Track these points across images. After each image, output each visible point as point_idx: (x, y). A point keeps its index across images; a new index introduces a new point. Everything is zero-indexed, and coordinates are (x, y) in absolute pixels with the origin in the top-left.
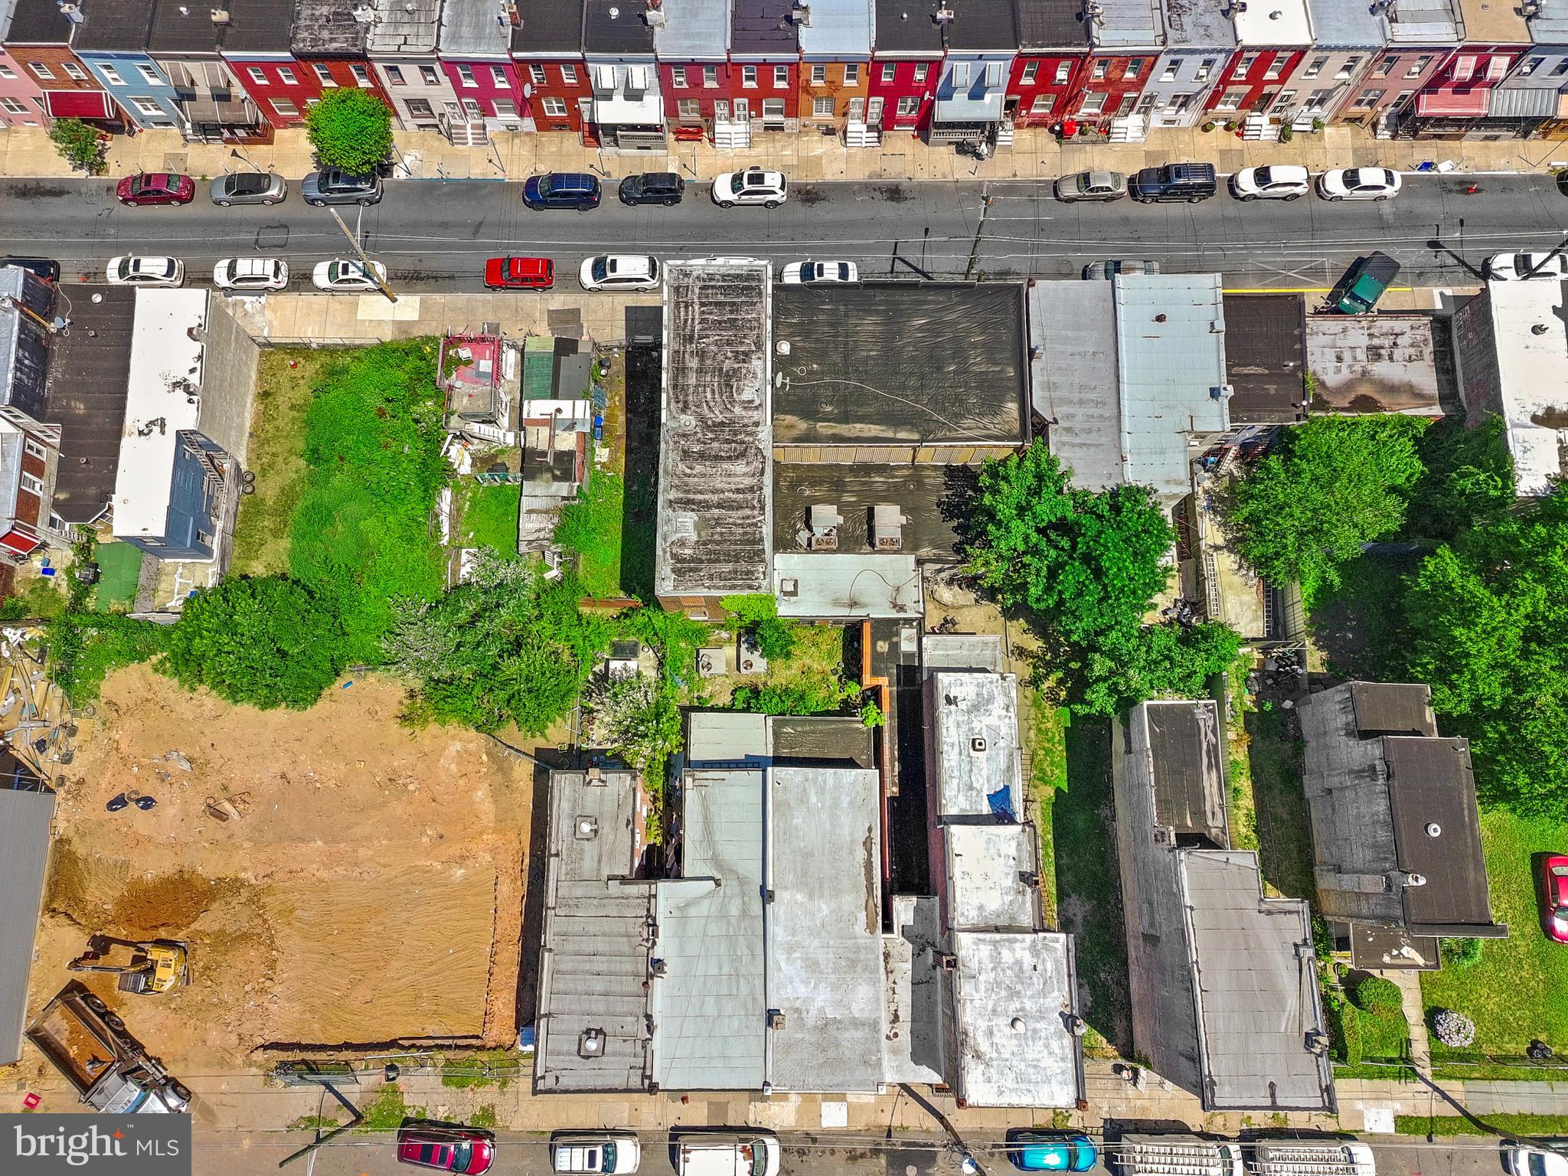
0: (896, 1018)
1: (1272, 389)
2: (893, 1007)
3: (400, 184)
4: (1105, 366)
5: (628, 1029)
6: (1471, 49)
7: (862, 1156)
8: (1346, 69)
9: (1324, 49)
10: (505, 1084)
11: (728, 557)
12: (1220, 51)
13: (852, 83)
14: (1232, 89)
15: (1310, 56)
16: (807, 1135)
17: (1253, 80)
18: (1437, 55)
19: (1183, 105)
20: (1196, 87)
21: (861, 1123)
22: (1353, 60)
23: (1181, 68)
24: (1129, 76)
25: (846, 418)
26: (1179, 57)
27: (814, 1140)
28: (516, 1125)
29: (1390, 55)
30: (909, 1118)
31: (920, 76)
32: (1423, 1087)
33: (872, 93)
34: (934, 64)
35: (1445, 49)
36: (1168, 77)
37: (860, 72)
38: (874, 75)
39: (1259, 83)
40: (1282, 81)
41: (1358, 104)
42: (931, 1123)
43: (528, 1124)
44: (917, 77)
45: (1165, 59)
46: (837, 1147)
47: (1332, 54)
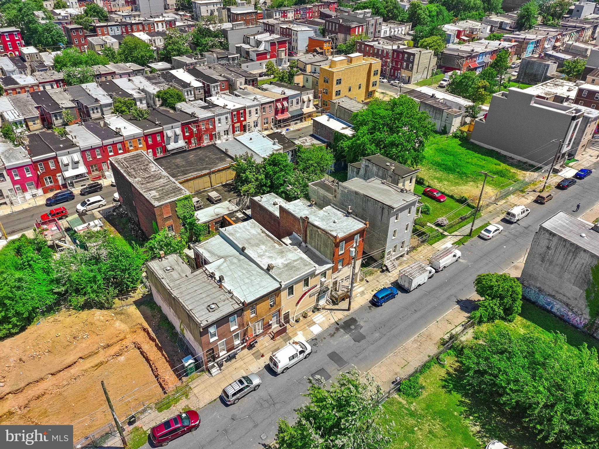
4: (246, 149)
5: (224, 298)
6: (278, 101)
7: (334, 333)
8: (257, 113)
9: (249, 107)
10: (187, 396)
11: (171, 193)
12: (227, 113)
13: (141, 146)
14: (236, 125)
15: (247, 110)
16: (313, 340)
17: (239, 121)
18: (272, 104)
19: (227, 134)
20: (228, 126)
21: (326, 326)
22: (256, 110)
23: (222, 121)
24: (211, 127)
25: (186, 174)
26: (219, 117)
27: (316, 339)
28: (202, 405)
29: (263, 106)
30: (339, 316)
31: (159, 138)
32: (450, 237)
33: (148, 149)
34: (161, 133)
35: (273, 102)
36: (220, 125)
37: (142, 141)
38: (146, 141)
39: (241, 122)
40: (245, 120)
41: (265, 124)
42: (346, 313)
43: (207, 401)
44: (158, 139)
45: (216, 119)
46: (325, 336)
47: (251, 109)
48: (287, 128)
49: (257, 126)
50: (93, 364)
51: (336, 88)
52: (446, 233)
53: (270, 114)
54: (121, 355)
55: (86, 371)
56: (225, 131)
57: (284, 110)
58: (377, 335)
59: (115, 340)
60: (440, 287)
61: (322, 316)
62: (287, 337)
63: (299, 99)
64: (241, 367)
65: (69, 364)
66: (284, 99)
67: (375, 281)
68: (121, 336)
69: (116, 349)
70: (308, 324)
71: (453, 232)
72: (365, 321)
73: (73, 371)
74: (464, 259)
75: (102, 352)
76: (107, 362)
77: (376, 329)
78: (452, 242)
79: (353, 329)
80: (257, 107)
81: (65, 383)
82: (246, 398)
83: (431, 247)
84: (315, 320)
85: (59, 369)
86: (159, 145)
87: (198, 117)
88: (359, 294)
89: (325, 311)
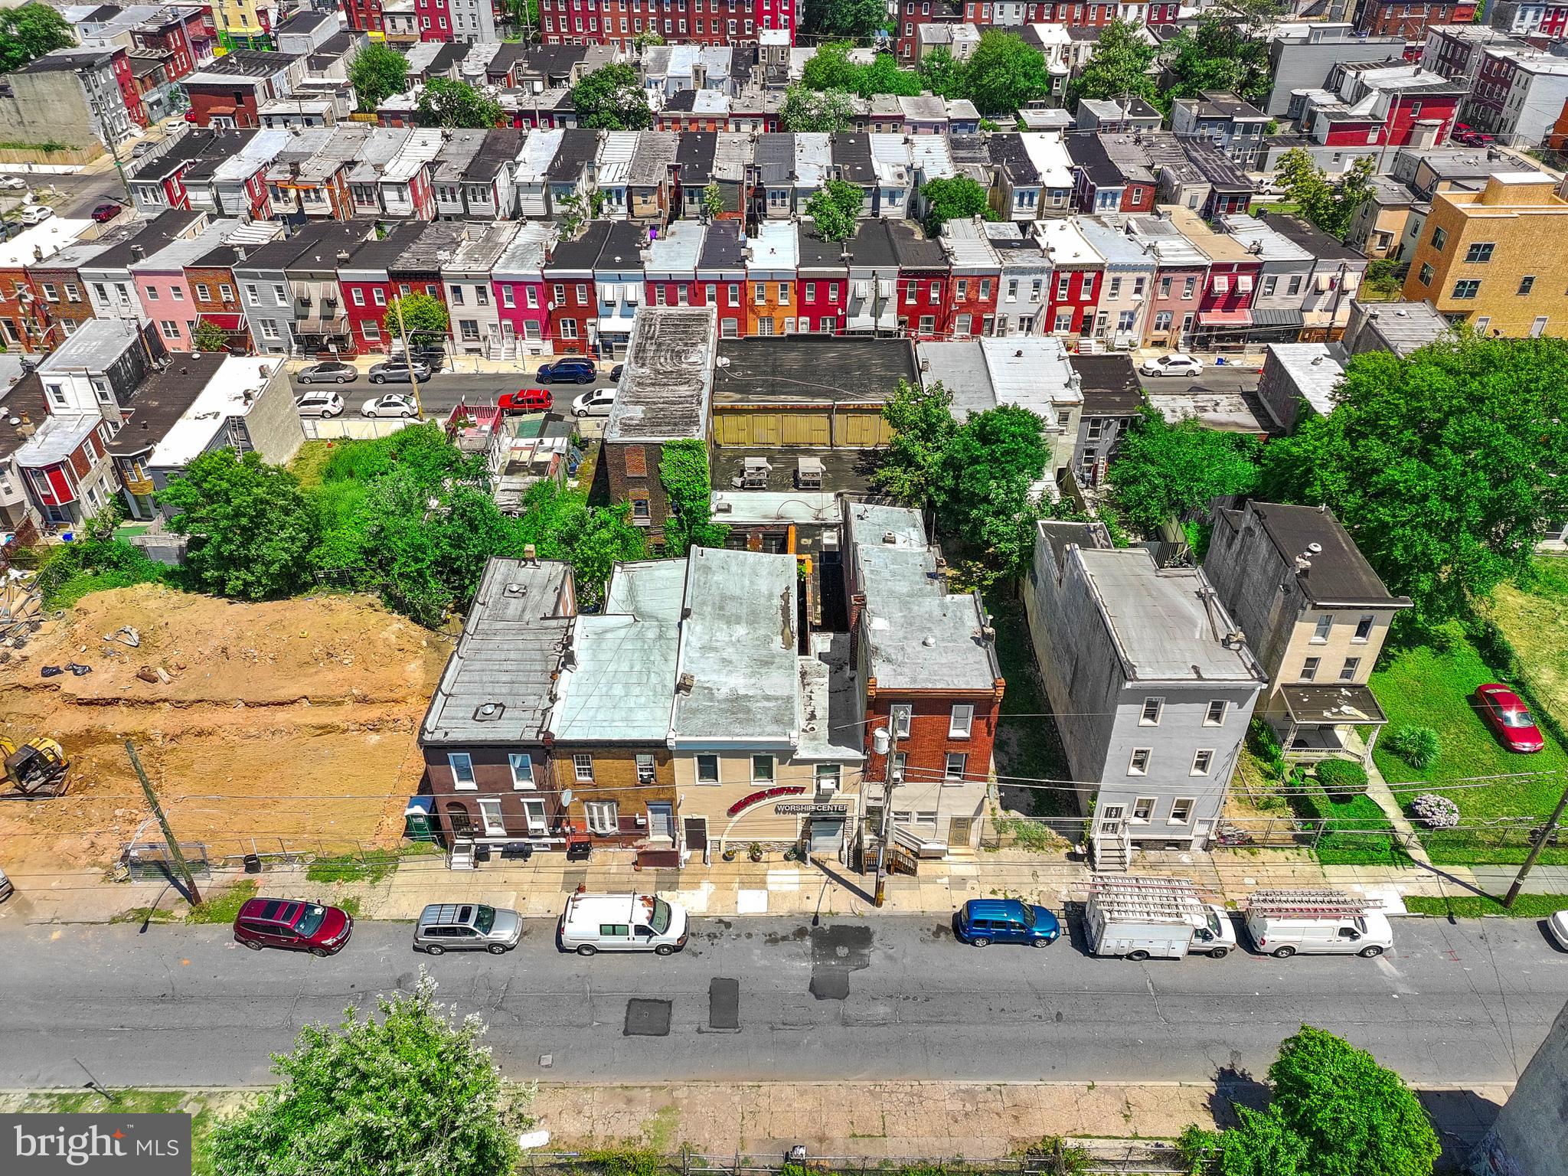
0: (813, 716)
1: (1118, 399)
2: (809, 709)
3: (444, 376)
4: (981, 376)
5: (531, 703)
6: (1219, 268)
7: (784, 938)
8: (1138, 291)
9: (1114, 268)
10: (377, 879)
11: (669, 424)
12: (1042, 270)
13: (785, 302)
14: (1060, 310)
15: (1108, 277)
16: (721, 921)
17: (1073, 299)
18: (1198, 276)
19: (1029, 329)
20: (1034, 308)
21: (783, 910)
22: (1140, 281)
23: (1019, 289)
24: (983, 298)
25: (773, 393)
26: (1014, 277)
27: (728, 925)
28: (381, 914)
29: (1164, 275)
30: (841, 905)
31: (833, 296)
32: (1425, 872)
33: (800, 313)
34: (842, 283)
35: (1201, 268)
36: (1011, 299)
37: (790, 292)
38: (800, 294)
39: (1080, 305)
40: (1094, 302)
41: (1157, 327)
42: (865, 907)
43: (396, 913)
44: (831, 297)
45: (1005, 281)
46: (754, 931)
47: (1123, 275)
48: (1223, 356)
49: (1129, 326)
50: (315, 721)
51: (1460, 269)
52: (1419, 854)
53: (1185, 300)
54: (378, 730)
55: (298, 727)
56: (1022, 320)
57: (1233, 301)
58: (882, 1010)
59: (385, 694)
60: (1214, 999)
61: (796, 879)
62: (673, 879)
63: (1305, 277)
64: (517, 884)
65: (280, 700)
66: (1244, 268)
67: (1027, 870)
68: (398, 694)
69: (373, 713)
70: (746, 879)
71: (1452, 863)
72: (890, 958)
73: (282, 716)
74: (1400, 966)
75: (349, 706)
76: (344, 731)
77: (898, 995)
78: (1411, 891)
79: (838, 958)
80: (1142, 274)
81: (253, 731)
82: (459, 958)
83: (1317, 869)
84: (769, 879)
85: (261, 699)
86: (831, 311)
87: (951, 265)
88: (946, 880)
89: (816, 870)
